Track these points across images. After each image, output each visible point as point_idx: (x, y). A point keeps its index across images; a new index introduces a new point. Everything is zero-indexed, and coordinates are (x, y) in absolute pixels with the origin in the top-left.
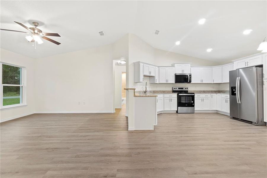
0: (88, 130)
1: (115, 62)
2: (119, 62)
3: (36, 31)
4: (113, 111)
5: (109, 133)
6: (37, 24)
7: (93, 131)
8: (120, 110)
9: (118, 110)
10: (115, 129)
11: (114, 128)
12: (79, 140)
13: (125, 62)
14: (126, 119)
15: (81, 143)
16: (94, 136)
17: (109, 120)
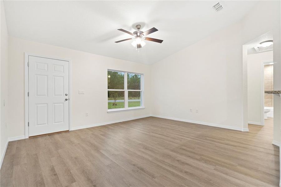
0: (191, 152)
1: (246, 48)
2: (256, 45)
3: (138, 34)
4: (243, 128)
5: (227, 174)
6: (139, 27)
7: (198, 157)
8: (261, 128)
9: (256, 128)
10: (242, 169)
11: (241, 165)
12: (172, 166)
13: (271, 43)
14: (273, 152)
15: (173, 174)
16: (197, 169)
17: (233, 143)
